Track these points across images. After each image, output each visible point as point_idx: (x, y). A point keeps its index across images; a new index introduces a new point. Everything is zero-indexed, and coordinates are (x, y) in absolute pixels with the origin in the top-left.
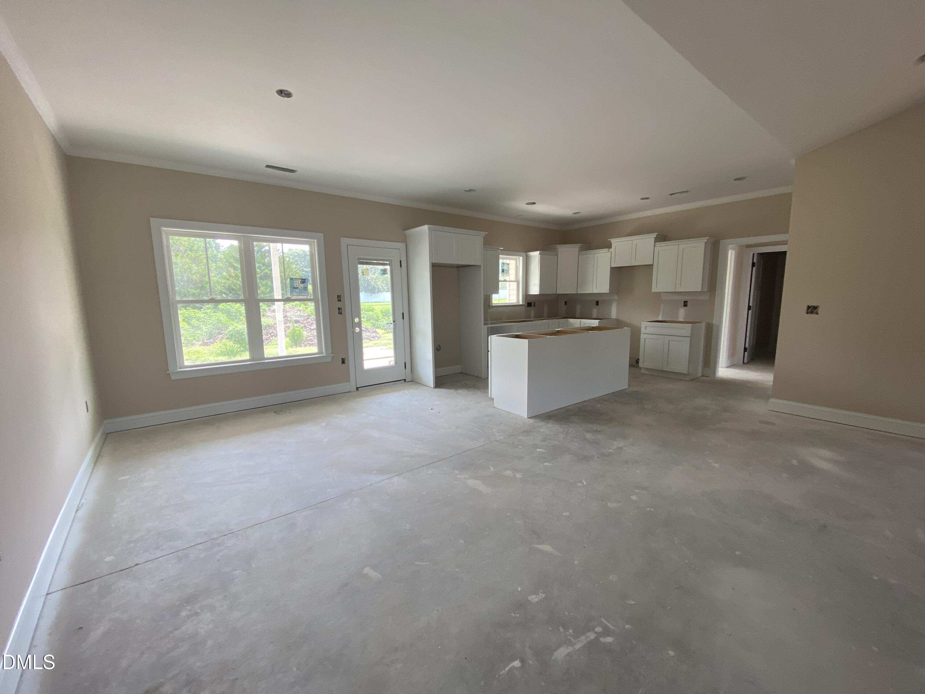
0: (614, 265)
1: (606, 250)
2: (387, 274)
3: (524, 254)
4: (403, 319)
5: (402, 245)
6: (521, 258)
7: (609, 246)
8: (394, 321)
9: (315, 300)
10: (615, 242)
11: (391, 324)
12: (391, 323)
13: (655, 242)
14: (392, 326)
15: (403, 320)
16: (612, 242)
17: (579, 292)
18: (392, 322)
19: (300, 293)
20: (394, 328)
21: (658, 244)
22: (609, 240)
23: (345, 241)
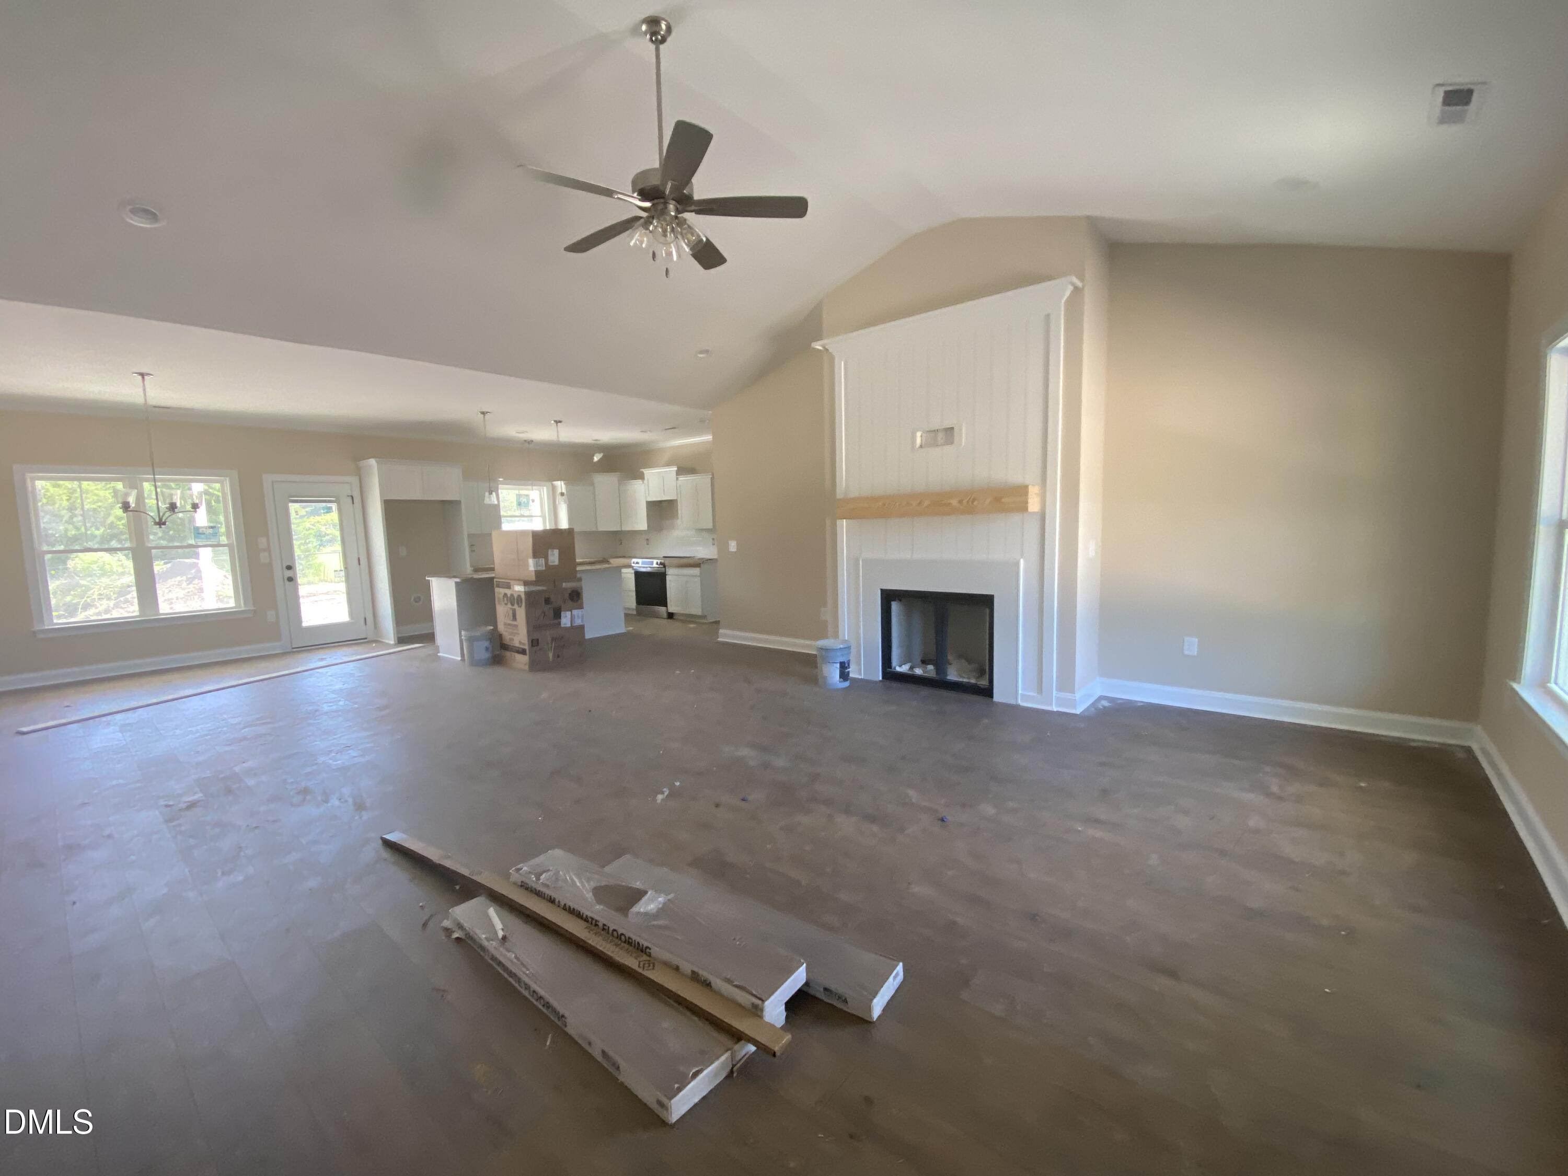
0: (650, 499)
1: (640, 481)
2: (333, 512)
3: (549, 484)
4: (359, 564)
5: (354, 480)
6: (545, 488)
7: (641, 477)
8: (346, 568)
9: (229, 546)
10: (647, 472)
11: (341, 572)
12: (341, 570)
13: (677, 474)
14: (343, 573)
15: (358, 566)
16: (645, 472)
17: (624, 528)
18: (343, 569)
19: (207, 538)
20: (345, 576)
21: (682, 478)
22: (641, 470)
23: (268, 479)
